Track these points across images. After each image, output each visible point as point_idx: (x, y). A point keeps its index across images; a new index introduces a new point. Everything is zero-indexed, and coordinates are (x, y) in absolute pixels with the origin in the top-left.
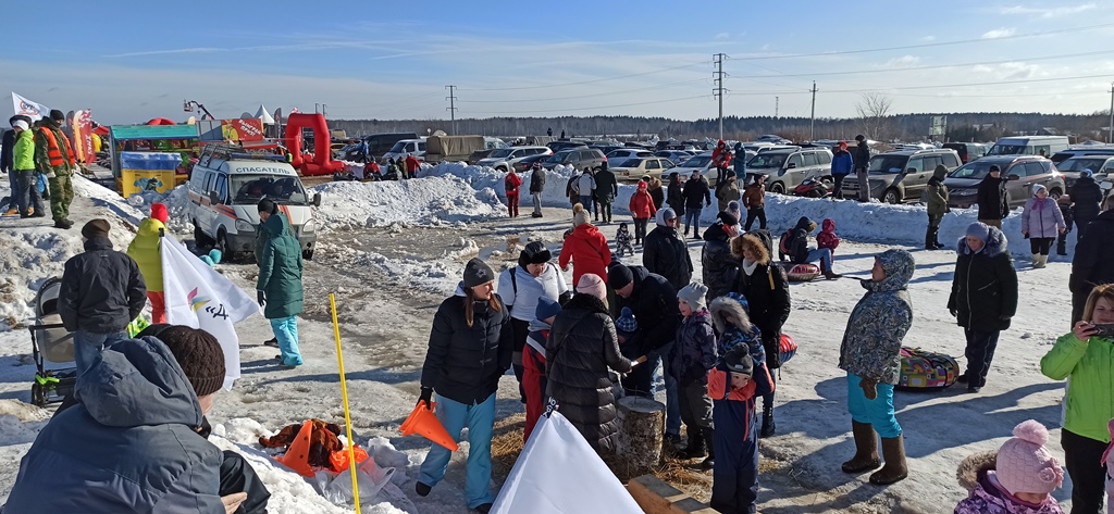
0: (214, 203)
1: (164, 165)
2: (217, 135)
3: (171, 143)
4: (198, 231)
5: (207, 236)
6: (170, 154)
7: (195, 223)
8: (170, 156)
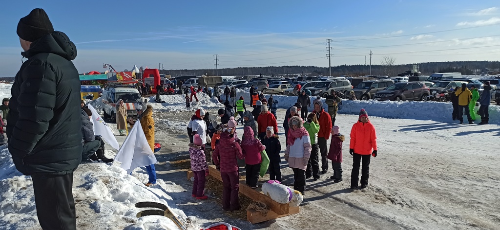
0: (109, 103)
1: (94, 90)
2: (114, 78)
3: (97, 82)
4: (105, 112)
5: (108, 115)
6: (96, 86)
7: (104, 110)
8: (96, 87)
